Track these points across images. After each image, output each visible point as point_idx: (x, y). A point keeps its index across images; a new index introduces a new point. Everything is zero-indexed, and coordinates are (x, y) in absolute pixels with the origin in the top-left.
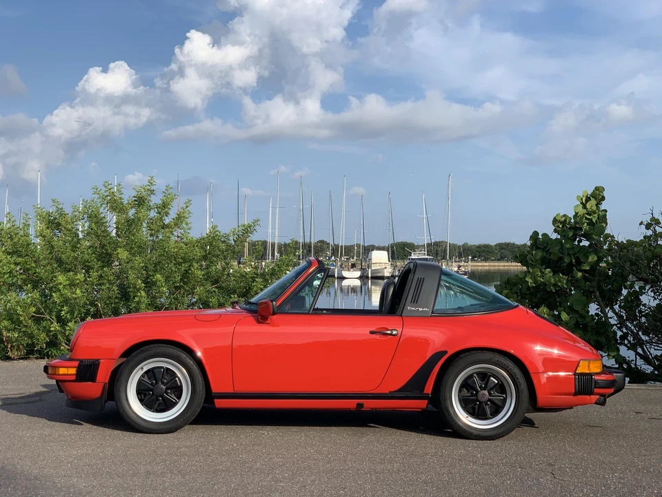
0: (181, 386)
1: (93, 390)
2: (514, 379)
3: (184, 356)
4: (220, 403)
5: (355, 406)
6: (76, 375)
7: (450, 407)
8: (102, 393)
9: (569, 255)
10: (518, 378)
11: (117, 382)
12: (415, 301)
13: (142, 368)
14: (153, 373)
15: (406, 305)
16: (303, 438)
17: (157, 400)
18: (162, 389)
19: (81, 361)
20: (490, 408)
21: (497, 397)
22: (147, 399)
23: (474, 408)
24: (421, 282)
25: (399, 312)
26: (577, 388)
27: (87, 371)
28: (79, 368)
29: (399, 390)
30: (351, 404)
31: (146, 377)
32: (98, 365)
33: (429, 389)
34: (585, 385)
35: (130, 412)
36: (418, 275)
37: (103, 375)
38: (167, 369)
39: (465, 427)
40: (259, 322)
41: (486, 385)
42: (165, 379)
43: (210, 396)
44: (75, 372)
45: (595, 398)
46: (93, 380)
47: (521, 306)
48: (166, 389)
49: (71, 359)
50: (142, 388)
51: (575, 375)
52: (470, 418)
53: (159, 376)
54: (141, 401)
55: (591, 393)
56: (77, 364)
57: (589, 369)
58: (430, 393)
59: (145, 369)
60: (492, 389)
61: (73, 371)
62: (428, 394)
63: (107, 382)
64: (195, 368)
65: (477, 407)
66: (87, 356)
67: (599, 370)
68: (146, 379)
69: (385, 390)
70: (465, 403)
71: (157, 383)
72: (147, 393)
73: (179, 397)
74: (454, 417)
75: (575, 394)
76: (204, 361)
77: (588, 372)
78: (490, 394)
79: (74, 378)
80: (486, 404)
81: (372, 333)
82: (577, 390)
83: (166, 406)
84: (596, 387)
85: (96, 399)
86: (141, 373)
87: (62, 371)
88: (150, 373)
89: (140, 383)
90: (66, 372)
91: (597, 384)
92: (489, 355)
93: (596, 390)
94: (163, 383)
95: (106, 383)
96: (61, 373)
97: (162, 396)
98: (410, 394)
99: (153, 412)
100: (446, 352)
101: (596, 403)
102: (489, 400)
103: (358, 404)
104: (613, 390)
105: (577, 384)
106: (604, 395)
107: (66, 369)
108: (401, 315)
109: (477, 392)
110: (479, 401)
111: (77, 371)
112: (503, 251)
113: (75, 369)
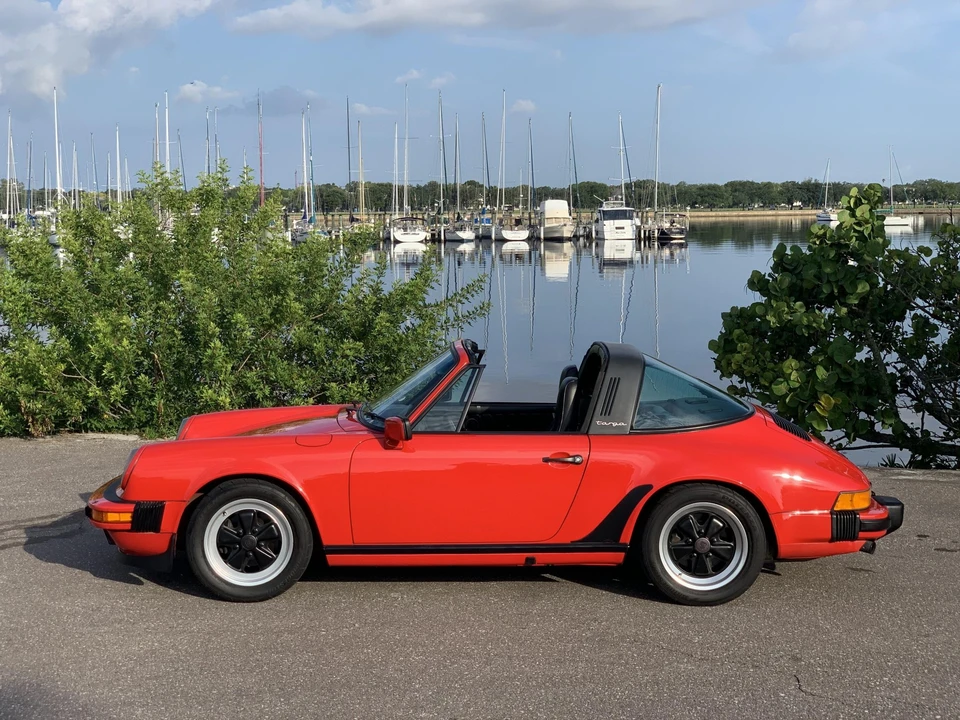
0: (279, 536)
1: (156, 542)
2: (746, 522)
3: (282, 495)
4: (333, 560)
5: (523, 561)
6: (131, 522)
7: (656, 561)
8: (169, 547)
10: (751, 521)
11: (190, 533)
12: (608, 411)
13: (224, 513)
14: (240, 519)
15: (594, 418)
16: (451, 608)
17: (247, 556)
18: (252, 541)
19: (138, 504)
20: (712, 561)
21: (723, 545)
22: (231, 555)
23: (689, 562)
24: (615, 383)
25: (584, 428)
26: (835, 532)
27: (147, 517)
28: (136, 515)
29: (584, 540)
30: (518, 559)
31: (230, 524)
32: (163, 507)
33: (626, 537)
34: (846, 527)
35: (210, 574)
36: (611, 373)
37: (170, 522)
38: (259, 513)
39: (677, 589)
40: (386, 448)
41: (706, 531)
42: (257, 527)
43: (320, 550)
44: (130, 519)
45: (860, 543)
46: (157, 529)
47: (757, 414)
48: (259, 541)
49: (123, 501)
50: (225, 540)
51: (831, 513)
52: (685, 576)
53: (248, 524)
54: (224, 557)
55: (854, 538)
56: (132, 507)
57: (852, 505)
58: (628, 542)
59: (228, 514)
60: (714, 535)
61: (127, 517)
62: (625, 544)
63: (175, 532)
64: (292, 504)
65: (694, 560)
66: (147, 496)
67: (866, 505)
68: (230, 527)
69: (565, 539)
70: (677, 556)
71: (245, 533)
72: (232, 546)
73: (277, 551)
74: (662, 575)
75: (832, 540)
76: (307, 498)
77: (850, 508)
78: (712, 542)
79: (129, 526)
80: (707, 556)
81: (546, 460)
82: (835, 534)
83: (257, 564)
84: (861, 531)
85: (160, 554)
86: (222, 519)
87: (112, 517)
88: (235, 519)
89: (221, 534)
90: (118, 519)
91: (864, 527)
92: (711, 490)
93: (861, 534)
94: (254, 533)
95: (174, 534)
96: (110, 519)
97: (255, 552)
98: (600, 545)
99: (242, 572)
100: (650, 487)
101: (862, 550)
102: (712, 551)
103: (527, 559)
104: (885, 532)
105: (835, 527)
106: (873, 540)
107: (117, 515)
108: (587, 434)
109: (694, 539)
110: (696, 552)
111: (132, 517)
112: (737, 194)
113: (130, 515)
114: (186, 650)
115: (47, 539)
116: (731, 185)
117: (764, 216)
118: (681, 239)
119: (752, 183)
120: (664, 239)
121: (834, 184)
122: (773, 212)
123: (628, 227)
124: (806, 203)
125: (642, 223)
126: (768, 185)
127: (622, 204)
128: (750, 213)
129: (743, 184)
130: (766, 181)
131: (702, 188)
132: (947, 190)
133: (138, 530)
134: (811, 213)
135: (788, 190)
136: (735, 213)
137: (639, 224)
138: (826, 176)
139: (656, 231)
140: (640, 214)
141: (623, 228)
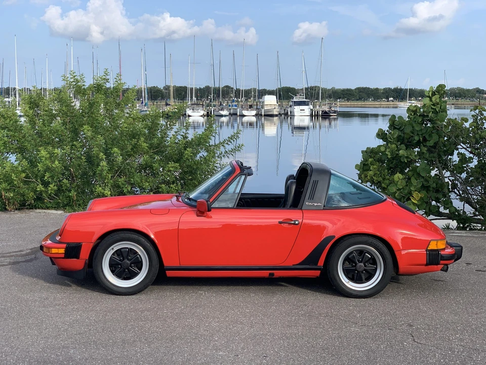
0: (142, 262)
1: (77, 264)
2: (383, 256)
3: (143, 240)
4: (170, 274)
5: (268, 275)
6: (65, 253)
7: (336, 275)
8: (84, 266)
10: (385, 255)
11: (95, 259)
12: (312, 198)
13: (113, 249)
14: (121, 252)
15: (305, 201)
16: (231, 299)
17: (124, 271)
18: (127, 264)
19: (68, 243)
20: (365, 275)
21: (370, 267)
22: (117, 271)
23: (353, 276)
24: (316, 183)
25: (299, 206)
26: (428, 260)
27: (73, 251)
28: (67, 249)
29: (300, 264)
30: (265, 274)
31: (116, 255)
32: (81, 246)
33: (321, 263)
34: (434, 258)
35: (105, 280)
36: (314, 178)
37: (85, 254)
38: (131, 249)
39: (347, 290)
40: (198, 216)
41: (362, 259)
42: (130, 256)
43: (162, 269)
44: (64, 252)
45: (440, 267)
46: (78, 257)
47: (388, 200)
48: (131, 264)
49: (60, 242)
50: (113, 263)
51: (426, 251)
52: (351, 283)
53: (125, 255)
54: (113, 271)
55: (438, 264)
56: (65, 246)
57: (437, 247)
58: (322, 265)
59: (115, 250)
60: (366, 262)
61: (62, 251)
62: (320, 266)
63: (87, 259)
64: (148, 245)
65: (356, 275)
66: (74, 240)
67: (443, 247)
68: (116, 257)
69: (290, 263)
70: (347, 273)
71: (123, 260)
72: (117, 266)
73: (140, 269)
74: (339, 282)
75: (427, 265)
76: (156, 242)
77: (436, 248)
78: (365, 266)
79: (63, 256)
80: (362, 272)
81: (280, 223)
82: (428, 262)
83: (130, 276)
84: (441, 260)
85: (80, 270)
86: (112, 252)
87: (54, 251)
88: (119, 252)
89: (111, 259)
90: (57, 252)
91: (443, 258)
92: (365, 238)
93: (442, 262)
94: (128, 259)
96: (53, 252)
97: (128, 269)
98: (308, 267)
99: (122, 280)
100: (334, 237)
101: (441, 270)
102: (365, 270)
103: (270, 274)
104: (453, 260)
105: (428, 258)
106: (447, 265)
107: (57, 249)
108: (301, 209)
109: (356, 264)
110: (357, 271)
111: (65, 251)
112: (361, 93)
113: (64, 249)
114: (94, 320)
115: (18, 263)
116: (358, 89)
117: (375, 105)
118: (335, 116)
119: (369, 88)
120: (326, 115)
122: (379, 103)
123: (307, 109)
124: (395, 99)
125: (314, 107)
126: (377, 89)
127: (304, 98)
128: (368, 103)
129: (364, 89)
131: (343, 91)
133: (68, 258)
135: (387, 92)
136: (360, 103)
137: (312, 108)
139: (321, 112)
140: (313, 103)
141: (304, 110)
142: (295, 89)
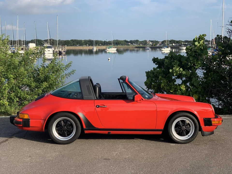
9: (190, 62)
112: (74, 42)
116: (72, 40)
117: (80, 48)
118: (64, 53)
119: (77, 40)
120: (60, 53)
121: (96, 41)
122: (83, 47)
123: (51, 50)
124: (89, 45)
125: (54, 49)
126: (81, 41)
127: (49, 45)
128: (77, 47)
129: (75, 40)
130: (81, 40)
131: (65, 41)
132: (121, 42)
134: (91, 47)
135: (86, 42)
137: (54, 50)
138: (94, 39)
139: (58, 51)
140: (54, 47)
141: (50, 51)
142: (41, 40)
